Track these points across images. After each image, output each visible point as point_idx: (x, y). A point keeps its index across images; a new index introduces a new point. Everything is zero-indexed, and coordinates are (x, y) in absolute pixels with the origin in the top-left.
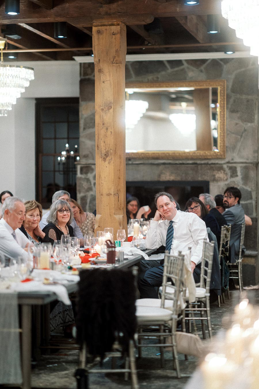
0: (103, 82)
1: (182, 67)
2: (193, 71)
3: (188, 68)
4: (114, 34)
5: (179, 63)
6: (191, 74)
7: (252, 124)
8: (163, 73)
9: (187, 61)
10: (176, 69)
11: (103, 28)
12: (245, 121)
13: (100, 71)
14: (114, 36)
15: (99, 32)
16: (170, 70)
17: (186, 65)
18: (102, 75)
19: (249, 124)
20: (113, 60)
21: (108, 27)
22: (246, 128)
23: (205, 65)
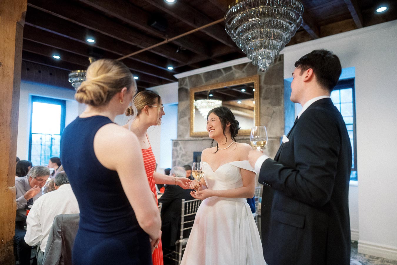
1: (231, 71)
2: (238, 73)
3: (235, 71)
5: (229, 69)
6: (238, 74)
7: (280, 107)
8: (221, 77)
9: (235, 66)
10: (228, 73)
12: (274, 105)
16: (224, 75)
17: (234, 69)
19: (277, 107)
22: (275, 110)
23: (246, 67)
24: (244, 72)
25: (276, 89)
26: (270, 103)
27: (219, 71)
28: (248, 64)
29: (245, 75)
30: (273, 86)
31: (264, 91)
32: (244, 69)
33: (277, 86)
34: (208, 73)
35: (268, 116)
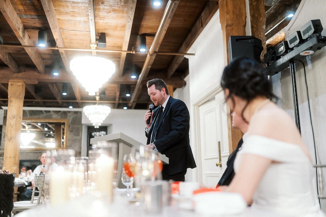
0: (12, 106)
1: (50, 114)
3: (53, 114)
4: (19, 86)
5: (49, 112)
6: (55, 116)
8: (42, 115)
9: (53, 111)
10: (48, 114)
11: (14, 83)
12: (76, 135)
13: (11, 101)
14: (19, 87)
15: (12, 85)
16: (45, 114)
17: (52, 112)
18: (11, 103)
19: (77, 137)
20: (18, 97)
21: (16, 83)
23: (60, 113)
24: (59, 115)
25: (77, 128)
26: (74, 134)
27: (41, 112)
28: (61, 112)
29: (59, 117)
30: (76, 126)
31: (71, 127)
32: (59, 114)
33: (78, 126)
34: (32, 111)
35: (72, 140)
